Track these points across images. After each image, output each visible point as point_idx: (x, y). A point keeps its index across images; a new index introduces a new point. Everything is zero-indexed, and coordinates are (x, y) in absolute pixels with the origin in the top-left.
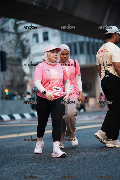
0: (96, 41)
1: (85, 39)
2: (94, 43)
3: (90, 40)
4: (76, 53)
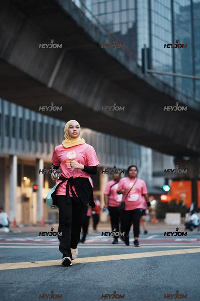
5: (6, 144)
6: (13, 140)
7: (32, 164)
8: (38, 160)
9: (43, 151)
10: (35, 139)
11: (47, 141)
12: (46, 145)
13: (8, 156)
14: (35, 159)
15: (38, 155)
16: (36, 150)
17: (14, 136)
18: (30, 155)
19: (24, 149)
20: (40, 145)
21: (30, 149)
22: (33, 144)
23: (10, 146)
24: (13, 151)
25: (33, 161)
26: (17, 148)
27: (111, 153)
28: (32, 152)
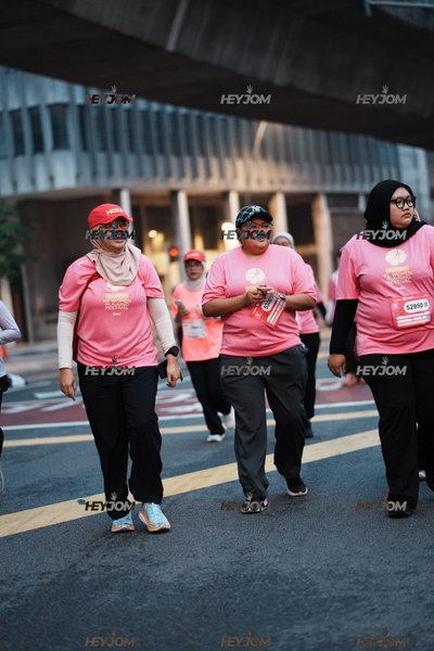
1: (71, 94)
4: (39, 147)
5: (102, 168)
6: (116, 158)
7: (161, 203)
8: (174, 194)
9: (182, 175)
10: (162, 151)
11: (190, 152)
12: (187, 160)
13: (108, 193)
14: (166, 193)
15: (173, 183)
16: (168, 174)
17: (117, 149)
18: (157, 186)
19: (140, 174)
20: (174, 161)
21: (155, 174)
22: (160, 160)
23: (110, 173)
24: (117, 182)
25: (163, 197)
26: (125, 174)
27: (331, 163)
28: (159, 179)
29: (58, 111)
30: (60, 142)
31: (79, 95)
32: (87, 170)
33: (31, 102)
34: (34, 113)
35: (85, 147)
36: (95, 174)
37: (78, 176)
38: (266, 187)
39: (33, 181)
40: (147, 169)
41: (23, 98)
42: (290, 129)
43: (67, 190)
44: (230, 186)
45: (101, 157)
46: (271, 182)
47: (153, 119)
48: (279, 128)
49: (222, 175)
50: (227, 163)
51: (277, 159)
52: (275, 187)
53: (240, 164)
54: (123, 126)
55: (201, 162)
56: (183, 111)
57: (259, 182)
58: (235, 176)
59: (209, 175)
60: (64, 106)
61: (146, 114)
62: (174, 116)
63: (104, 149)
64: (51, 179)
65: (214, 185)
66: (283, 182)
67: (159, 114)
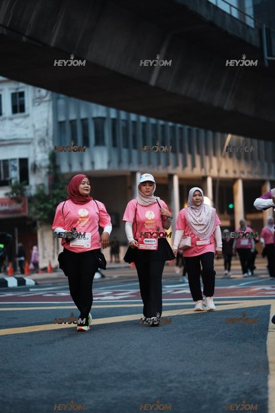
0: (133, 117)
1: (108, 112)
2: (127, 121)
3: (118, 114)
4: (86, 142)
5: (125, 158)
6: (134, 152)
7: (165, 182)
8: (171, 177)
9: (176, 165)
11: (182, 151)
12: (180, 156)
13: (129, 174)
14: (166, 176)
15: (170, 170)
16: (167, 164)
17: (135, 147)
18: (159, 171)
19: (149, 163)
20: (171, 156)
21: (159, 163)
23: (130, 161)
24: (134, 168)
25: (164, 178)
26: (140, 162)
28: (161, 167)
29: (99, 122)
30: (100, 141)
31: (113, 113)
32: (115, 159)
33: (83, 116)
34: (84, 122)
35: (115, 145)
36: (120, 162)
37: (109, 163)
38: (231, 175)
39: (81, 164)
40: (154, 160)
41: (78, 113)
42: (249, 140)
43: (102, 171)
44: (208, 174)
45: (125, 151)
46: (235, 172)
47: (160, 129)
48: (242, 139)
49: (202, 166)
50: (207, 159)
51: (239, 158)
52: (237, 175)
53: (214, 160)
54: (140, 133)
55: (189, 157)
56: (179, 125)
57: (227, 171)
58: (211, 167)
59: (194, 165)
60: (103, 119)
61: (155, 126)
62: (173, 128)
63: (127, 146)
64: (93, 163)
65: (198, 172)
66: (242, 172)
67: (163, 126)
